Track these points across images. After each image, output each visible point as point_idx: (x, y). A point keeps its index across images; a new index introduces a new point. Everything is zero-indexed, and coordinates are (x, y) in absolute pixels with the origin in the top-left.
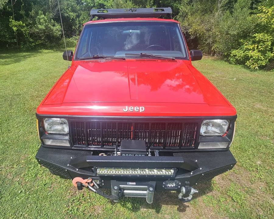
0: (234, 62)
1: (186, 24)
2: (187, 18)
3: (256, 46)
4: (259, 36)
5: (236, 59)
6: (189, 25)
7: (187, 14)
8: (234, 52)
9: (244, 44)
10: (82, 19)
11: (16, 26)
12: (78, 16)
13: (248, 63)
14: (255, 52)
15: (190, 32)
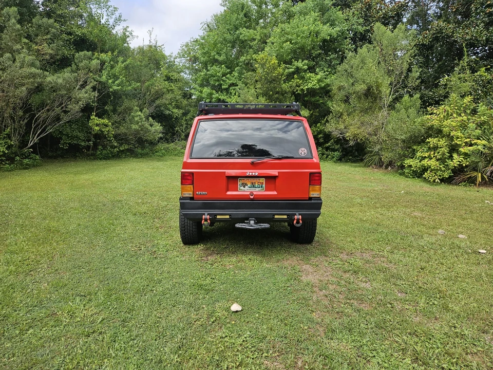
0: (411, 175)
1: (342, 127)
2: (342, 118)
3: (432, 153)
4: (432, 141)
5: (413, 171)
6: (345, 128)
7: (342, 114)
8: (408, 162)
9: (418, 151)
10: (191, 118)
11: (97, 125)
12: (185, 114)
13: (426, 175)
14: (433, 160)
15: (347, 137)
